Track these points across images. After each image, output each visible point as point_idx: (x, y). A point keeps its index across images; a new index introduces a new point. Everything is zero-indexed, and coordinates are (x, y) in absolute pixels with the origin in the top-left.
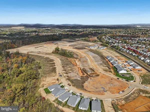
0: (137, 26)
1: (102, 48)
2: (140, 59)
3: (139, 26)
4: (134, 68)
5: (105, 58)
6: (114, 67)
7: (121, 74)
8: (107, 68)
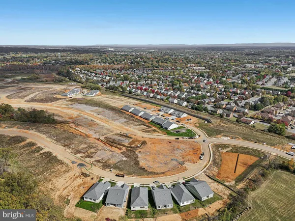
0: (109, 49)
1: (94, 94)
2: (172, 103)
3: (112, 49)
4: (179, 117)
5: (121, 110)
6: (152, 121)
7: (172, 130)
8: (142, 126)
